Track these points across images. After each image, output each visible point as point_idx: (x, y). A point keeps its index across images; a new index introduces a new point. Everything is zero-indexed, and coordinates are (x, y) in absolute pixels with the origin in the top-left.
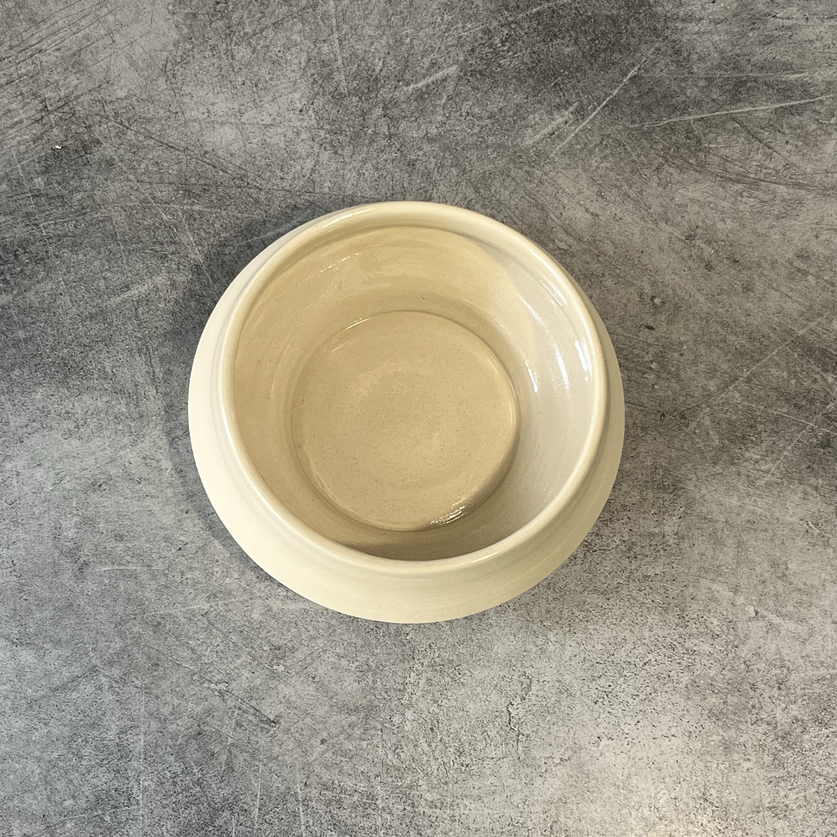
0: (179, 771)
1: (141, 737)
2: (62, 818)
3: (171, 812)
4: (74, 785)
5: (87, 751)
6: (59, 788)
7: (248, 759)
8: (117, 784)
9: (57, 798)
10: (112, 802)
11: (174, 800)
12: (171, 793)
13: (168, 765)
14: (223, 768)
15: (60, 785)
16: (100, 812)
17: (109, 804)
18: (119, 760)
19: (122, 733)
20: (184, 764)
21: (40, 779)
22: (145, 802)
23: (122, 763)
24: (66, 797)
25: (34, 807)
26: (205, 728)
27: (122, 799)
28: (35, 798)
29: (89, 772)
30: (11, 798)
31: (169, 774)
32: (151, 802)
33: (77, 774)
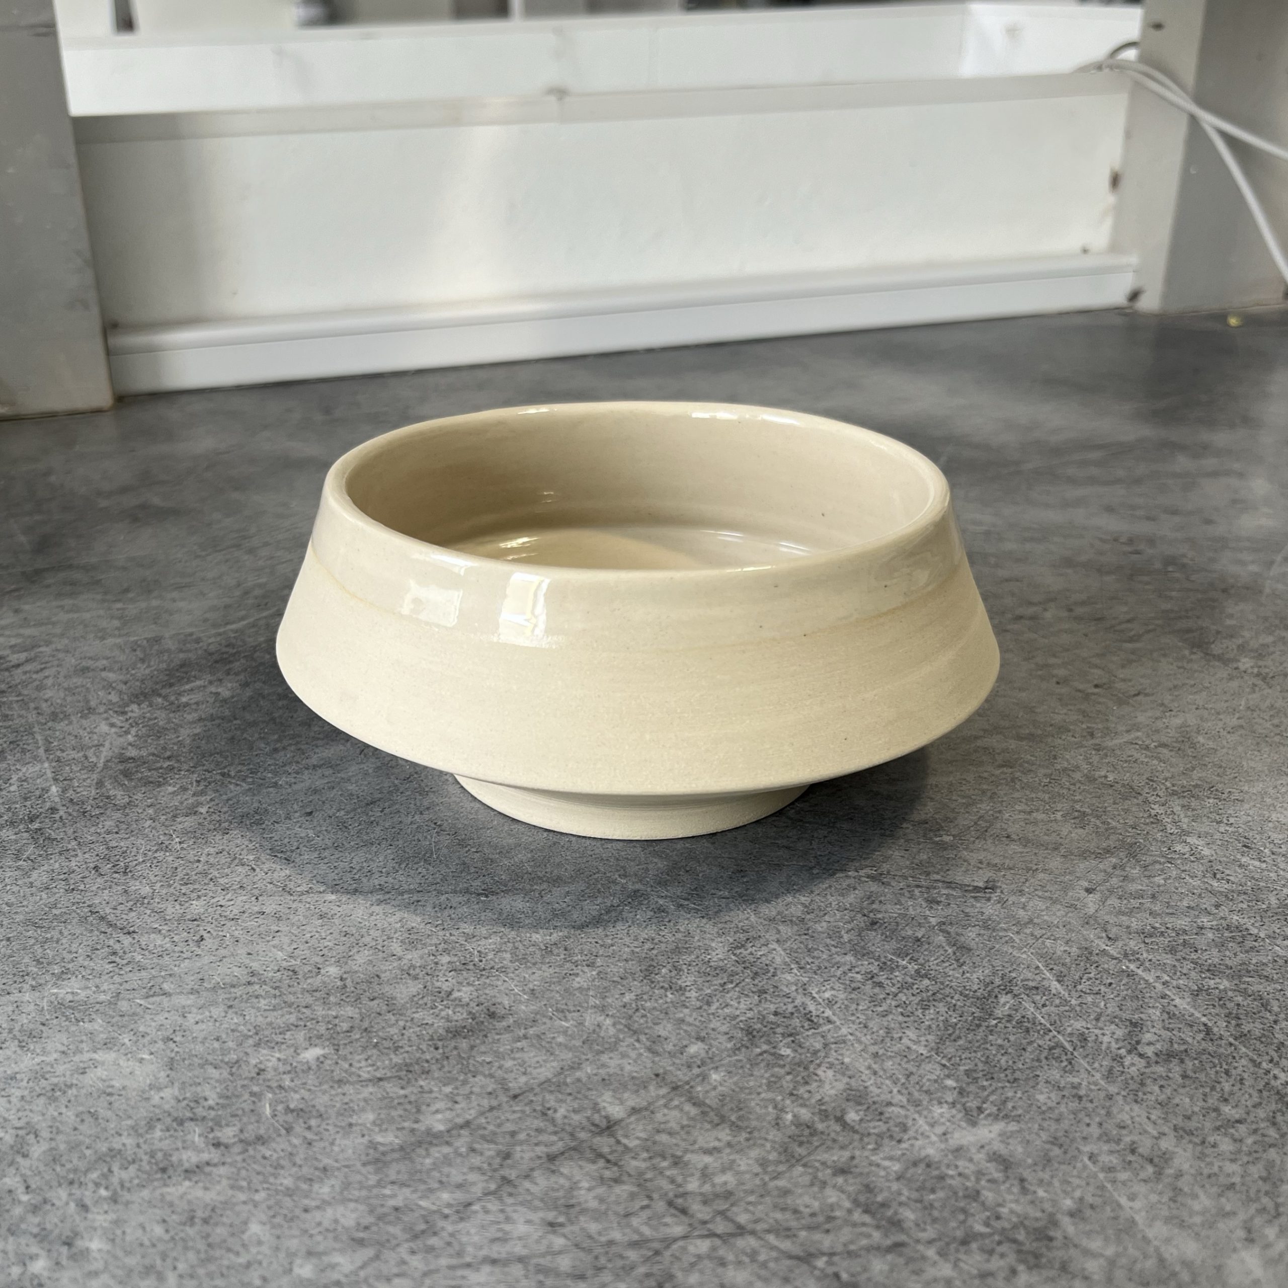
0: (874, 969)
1: (774, 945)
2: (696, 1071)
3: (900, 1018)
4: (690, 1024)
5: (687, 980)
6: (663, 1033)
7: (982, 932)
8: (772, 1007)
9: (669, 1047)
10: (779, 1030)
11: (894, 1003)
12: (882, 996)
13: (848, 967)
14: (950, 951)
15: (665, 1029)
16: (765, 1047)
17: (775, 1033)
18: (753, 979)
19: (737, 948)
20: (878, 959)
21: (620, 1031)
22: (842, 1017)
23: (761, 982)
24: (685, 1043)
25: (628, 1068)
26: (880, 916)
27: (796, 1022)
28: (624, 1056)
29: (709, 1004)
30: (576, 1066)
31: (859, 977)
32: (853, 1015)
33: (686, 1011)
